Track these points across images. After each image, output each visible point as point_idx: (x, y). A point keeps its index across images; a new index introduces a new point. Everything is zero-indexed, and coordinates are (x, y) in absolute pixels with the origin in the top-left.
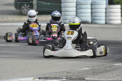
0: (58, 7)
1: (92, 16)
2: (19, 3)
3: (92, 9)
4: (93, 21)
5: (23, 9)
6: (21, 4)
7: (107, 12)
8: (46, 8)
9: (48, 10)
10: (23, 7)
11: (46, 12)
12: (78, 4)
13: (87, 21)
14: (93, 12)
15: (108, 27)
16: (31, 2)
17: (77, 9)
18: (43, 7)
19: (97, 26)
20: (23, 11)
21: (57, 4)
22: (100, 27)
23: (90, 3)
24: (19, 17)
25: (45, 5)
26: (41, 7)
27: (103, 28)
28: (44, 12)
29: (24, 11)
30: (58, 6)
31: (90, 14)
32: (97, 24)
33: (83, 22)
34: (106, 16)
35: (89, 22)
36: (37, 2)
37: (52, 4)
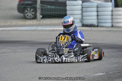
0: (62, 11)
1: (98, 19)
2: (23, 6)
3: (97, 12)
4: (100, 24)
5: (26, 13)
6: (24, 7)
7: (113, 14)
8: (50, 11)
9: (53, 14)
10: (26, 11)
11: (50, 16)
12: (83, 7)
13: (93, 25)
14: (99, 15)
15: (115, 30)
16: (34, 6)
17: (82, 12)
18: (48, 11)
19: (104, 29)
20: (26, 15)
21: (61, 8)
22: (107, 31)
23: (96, 6)
24: (23, 21)
25: (50, 9)
26: (45, 10)
27: (110, 31)
28: (48, 15)
29: (28, 15)
30: (62, 9)
31: (96, 17)
32: (103, 27)
33: (89, 26)
34: (112, 19)
35: (95, 25)
36: (41, 6)
37: (56, 7)
